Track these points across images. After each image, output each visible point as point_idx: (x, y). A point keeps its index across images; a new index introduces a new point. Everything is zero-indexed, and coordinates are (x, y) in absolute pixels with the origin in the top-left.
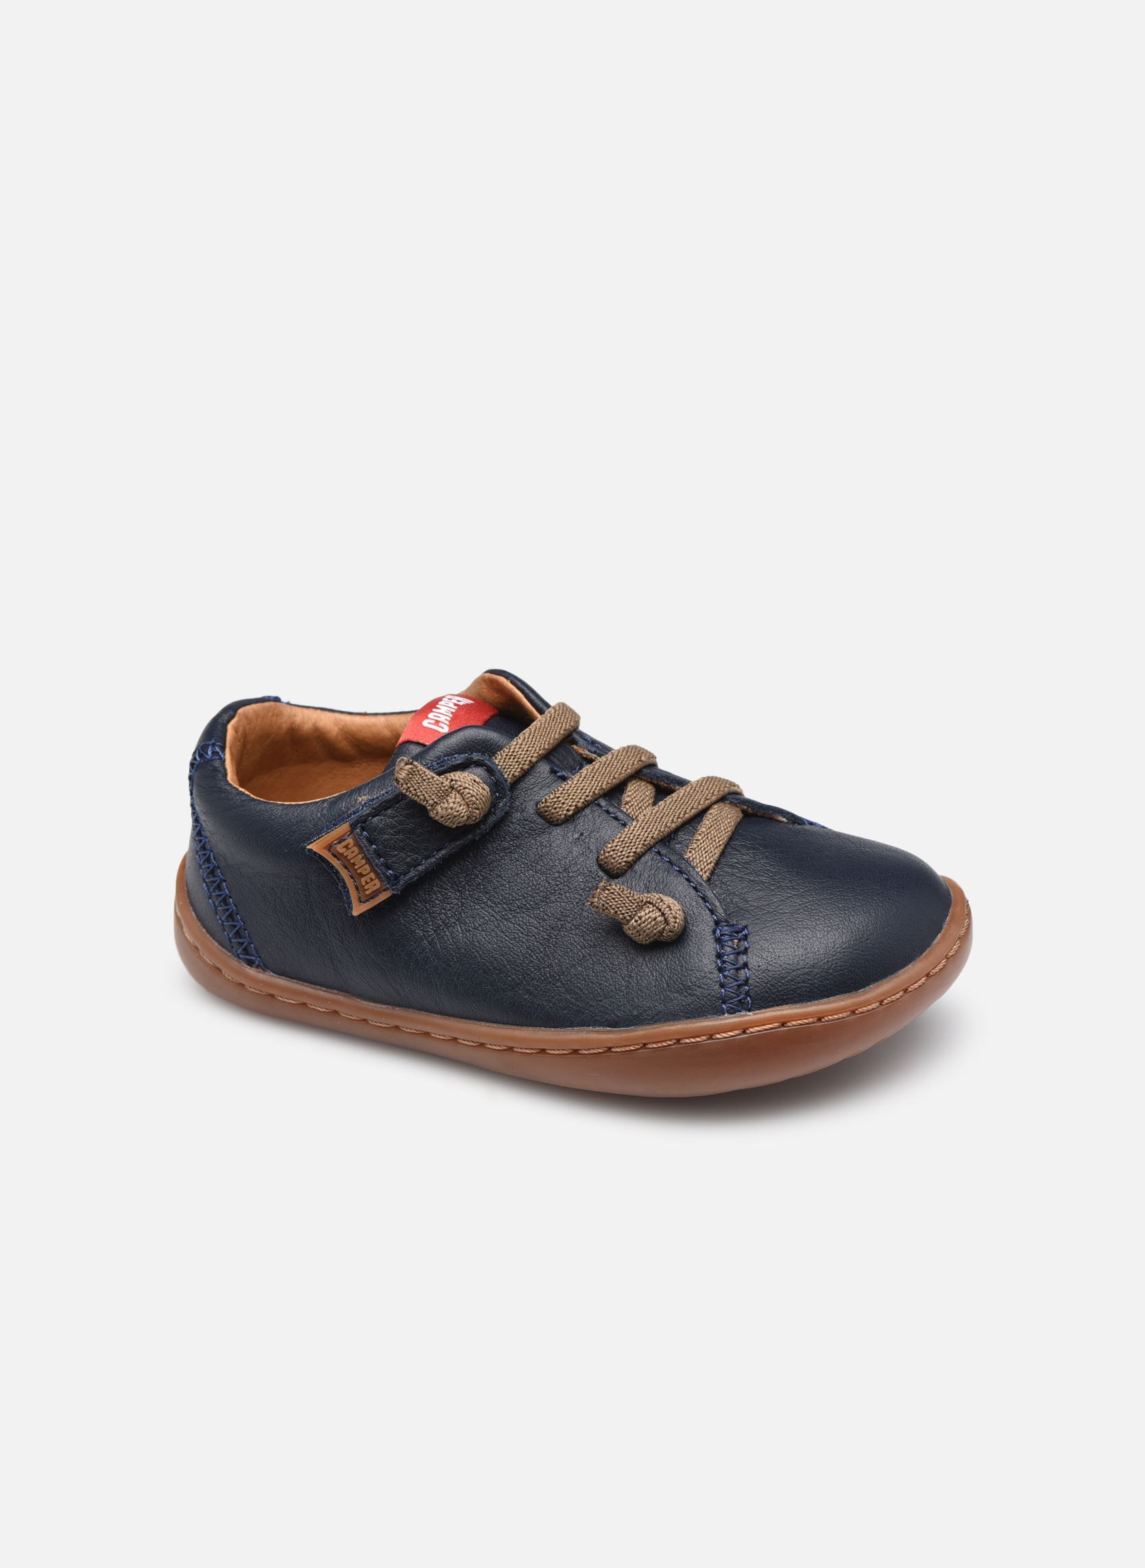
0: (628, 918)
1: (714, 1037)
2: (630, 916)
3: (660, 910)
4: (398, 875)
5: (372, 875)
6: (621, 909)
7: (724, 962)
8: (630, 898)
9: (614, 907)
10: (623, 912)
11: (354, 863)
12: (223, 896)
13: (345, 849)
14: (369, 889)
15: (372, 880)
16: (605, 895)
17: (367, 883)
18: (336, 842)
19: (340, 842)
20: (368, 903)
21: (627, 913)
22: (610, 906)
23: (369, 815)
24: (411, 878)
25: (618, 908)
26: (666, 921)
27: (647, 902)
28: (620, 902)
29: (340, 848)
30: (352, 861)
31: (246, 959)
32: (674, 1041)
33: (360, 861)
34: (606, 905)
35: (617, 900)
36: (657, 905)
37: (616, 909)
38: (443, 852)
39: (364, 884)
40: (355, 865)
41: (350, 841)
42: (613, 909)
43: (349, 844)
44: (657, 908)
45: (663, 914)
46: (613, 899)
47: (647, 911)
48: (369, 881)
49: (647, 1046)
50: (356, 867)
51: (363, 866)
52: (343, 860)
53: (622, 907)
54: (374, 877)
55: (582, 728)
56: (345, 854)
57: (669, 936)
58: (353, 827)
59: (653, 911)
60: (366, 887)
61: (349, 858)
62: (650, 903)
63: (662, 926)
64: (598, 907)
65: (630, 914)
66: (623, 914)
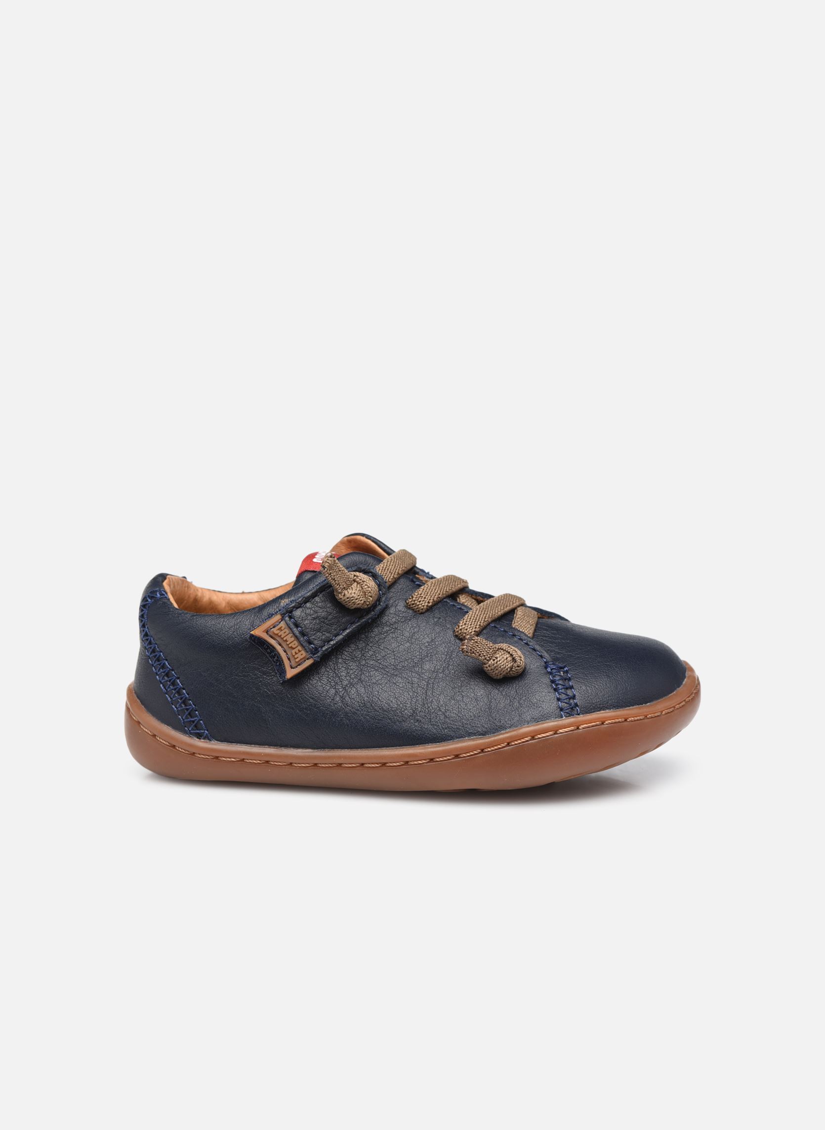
0: (488, 659)
1: (558, 732)
2: (489, 657)
3: (509, 653)
4: (318, 647)
5: (300, 648)
6: (483, 652)
7: (557, 685)
8: (488, 646)
9: (478, 651)
10: (484, 654)
11: (286, 640)
12: (177, 689)
13: (279, 631)
14: (298, 658)
15: (299, 651)
16: (472, 643)
17: (296, 653)
18: (272, 627)
19: (274, 627)
20: (297, 669)
21: (487, 655)
22: (476, 650)
23: (294, 607)
24: (326, 650)
25: (481, 652)
26: (514, 660)
27: (499, 649)
28: (482, 648)
29: (275, 630)
30: (285, 639)
31: (195, 733)
32: (530, 738)
33: (290, 638)
34: (473, 650)
35: (480, 646)
36: (507, 650)
37: (480, 653)
38: (348, 631)
39: (294, 654)
40: (287, 641)
41: (283, 624)
42: (478, 652)
43: (282, 627)
44: (507, 651)
45: (511, 655)
46: (477, 646)
47: (500, 654)
48: (297, 652)
49: (510, 744)
50: (288, 643)
51: (292, 642)
52: (278, 639)
53: (483, 651)
54: (301, 649)
55: (418, 565)
56: (279, 634)
57: (516, 670)
58: (283, 615)
59: (504, 654)
60: (296, 656)
61: (282, 637)
62: (502, 649)
63: (511, 664)
64: (467, 652)
65: (489, 656)
66: (484, 656)
